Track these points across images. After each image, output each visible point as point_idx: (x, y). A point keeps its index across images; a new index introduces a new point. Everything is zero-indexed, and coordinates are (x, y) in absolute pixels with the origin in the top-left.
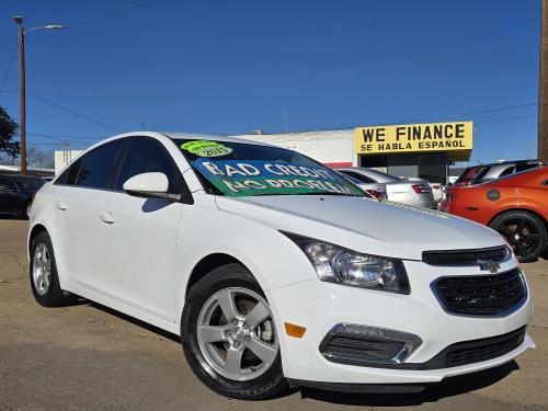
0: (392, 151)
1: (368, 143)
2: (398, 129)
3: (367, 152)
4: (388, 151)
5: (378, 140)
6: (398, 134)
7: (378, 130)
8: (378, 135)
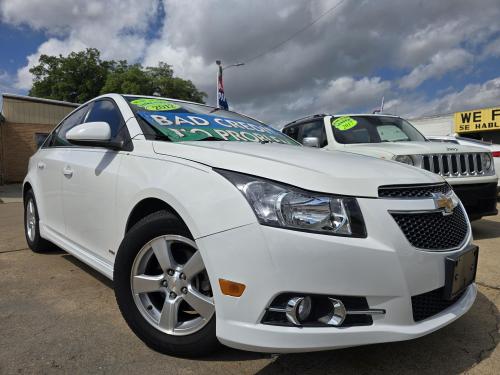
0: (488, 129)
1: (466, 123)
2: (493, 112)
3: (464, 131)
4: (484, 129)
5: (475, 121)
6: (494, 115)
7: (475, 113)
8: (475, 117)
